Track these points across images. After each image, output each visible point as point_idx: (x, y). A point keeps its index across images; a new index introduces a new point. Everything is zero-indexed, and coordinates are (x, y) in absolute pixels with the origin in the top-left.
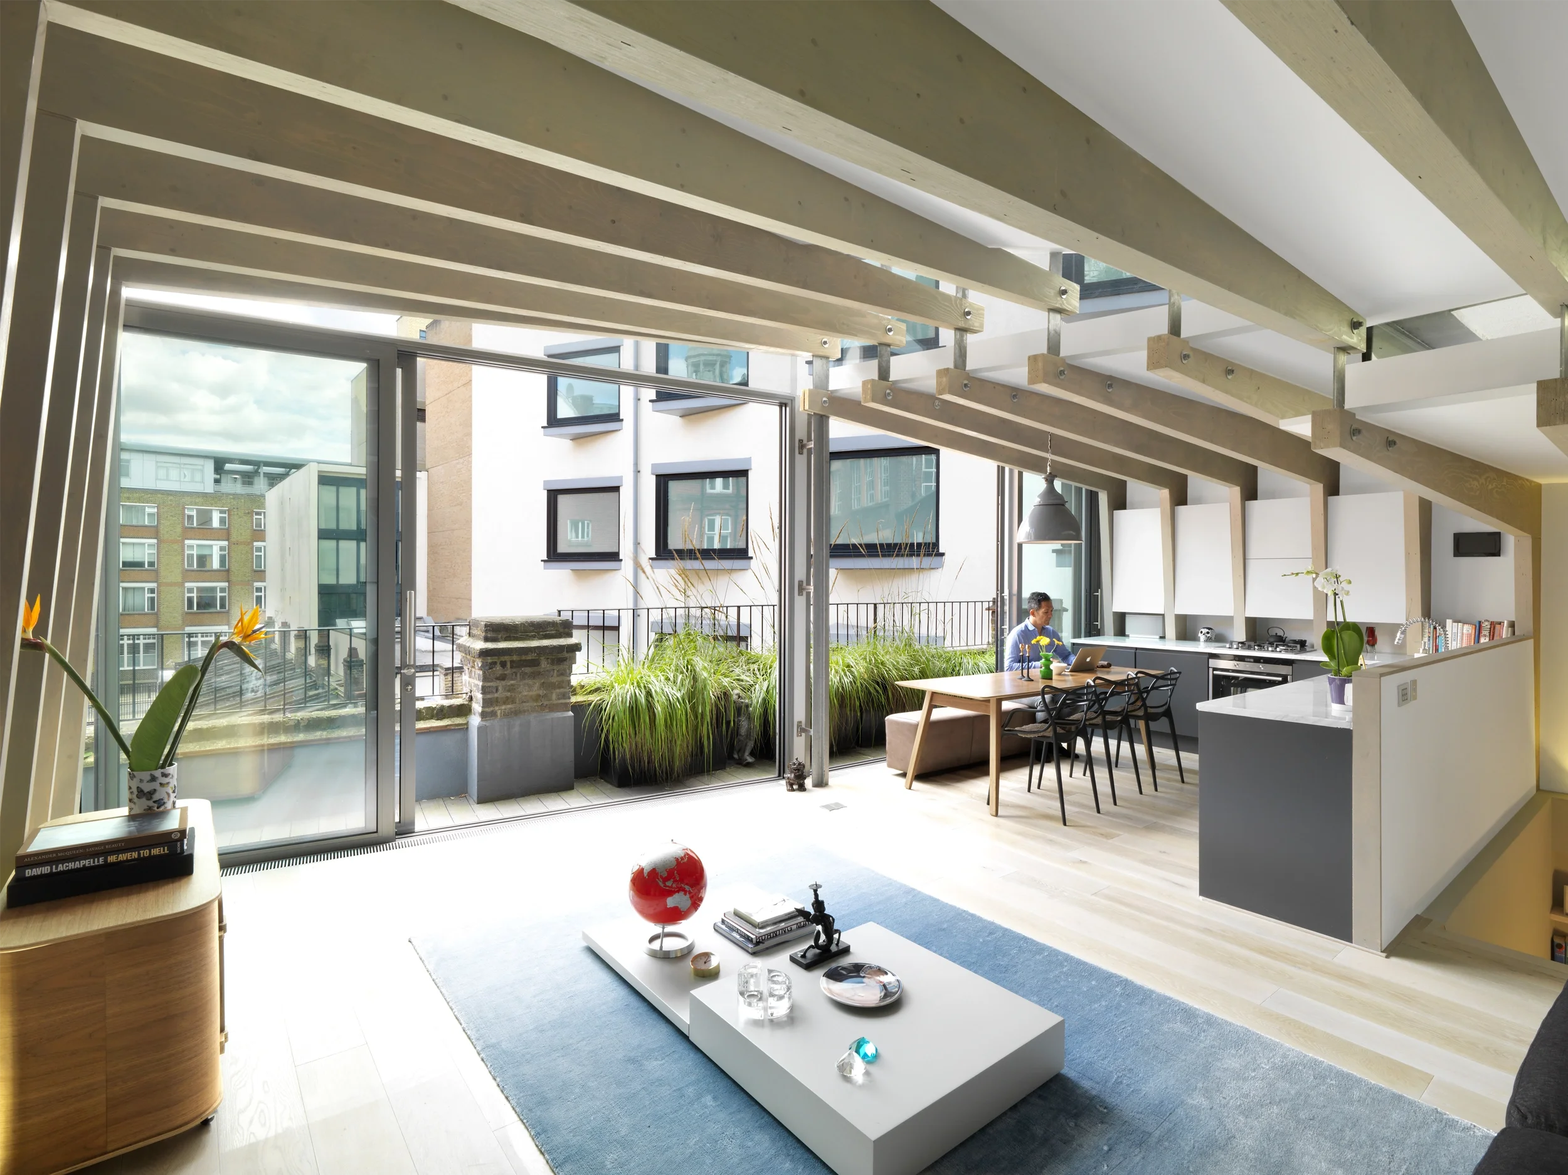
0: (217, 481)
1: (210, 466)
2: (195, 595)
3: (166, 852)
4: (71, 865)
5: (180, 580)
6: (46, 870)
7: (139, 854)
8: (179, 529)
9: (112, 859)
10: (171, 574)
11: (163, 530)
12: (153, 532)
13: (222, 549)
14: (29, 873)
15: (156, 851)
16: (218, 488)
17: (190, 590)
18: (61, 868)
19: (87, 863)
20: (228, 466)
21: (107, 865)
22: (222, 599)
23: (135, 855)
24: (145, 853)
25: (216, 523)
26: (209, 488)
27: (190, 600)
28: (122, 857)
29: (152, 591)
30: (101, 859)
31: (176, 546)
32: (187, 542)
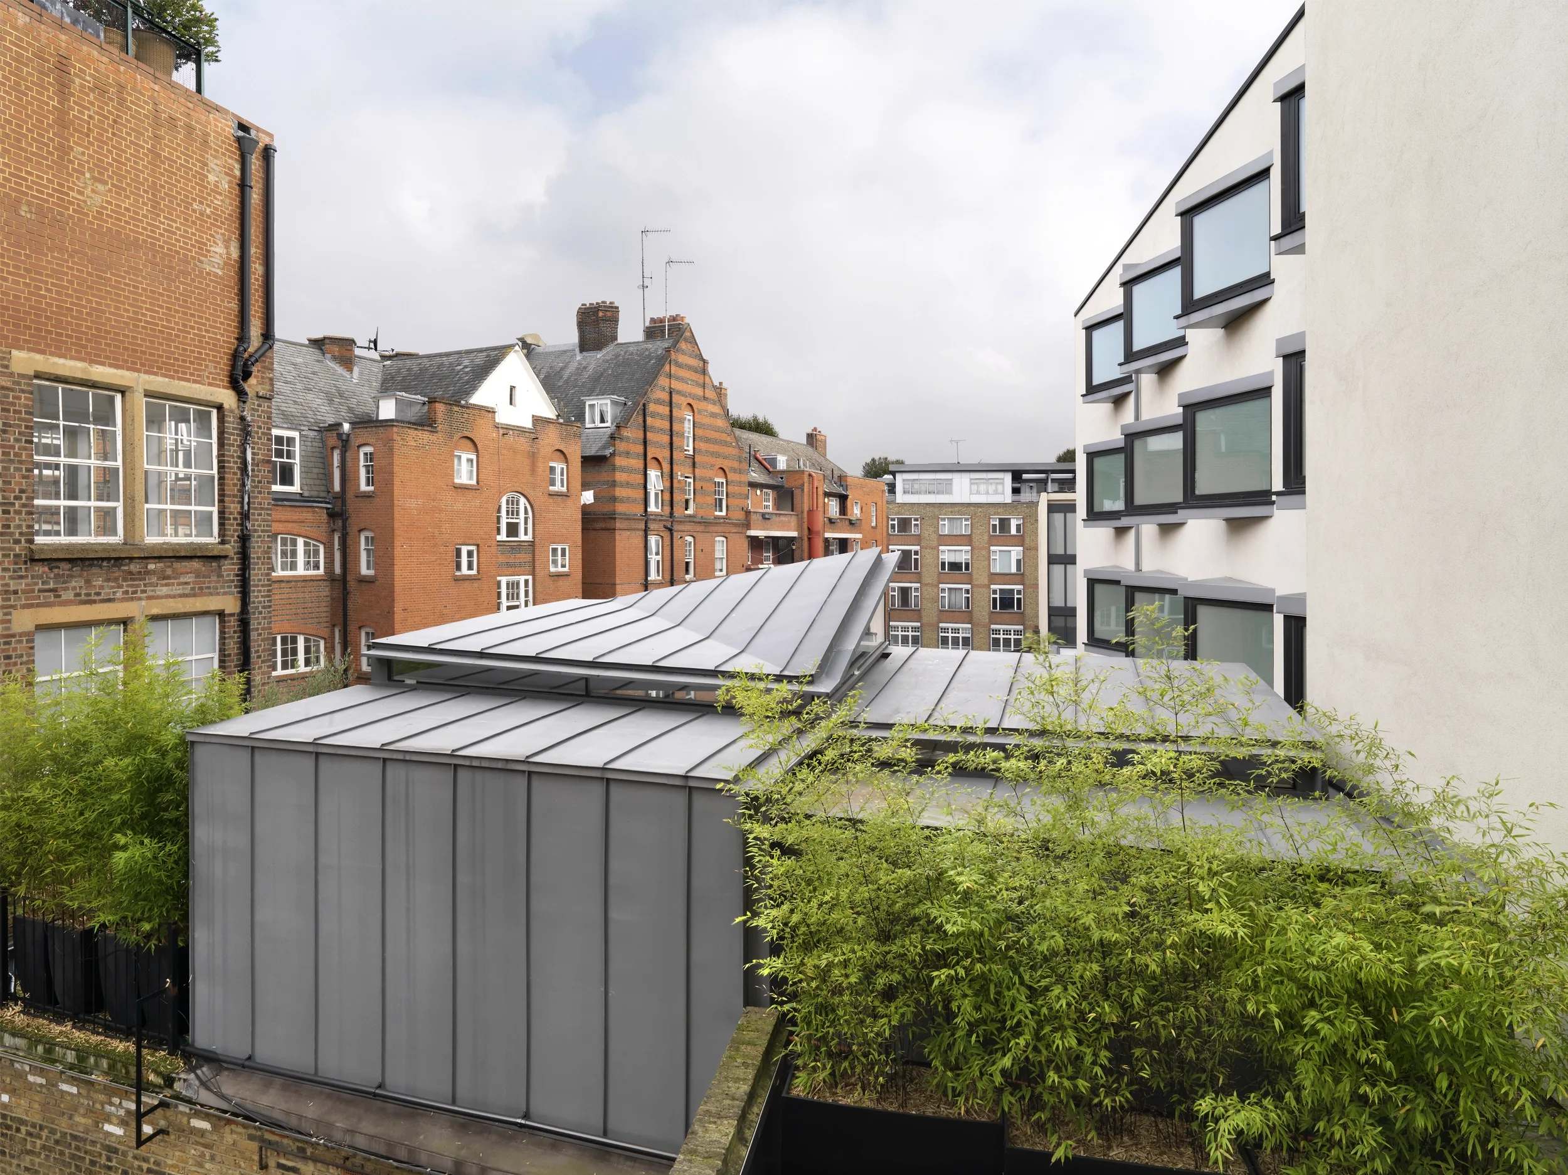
0: (1016, 491)
1: (1008, 477)
2: (998, 596)
5: (986, 582)
8: (986, 537)
10: (981, 578)
11: (975, 538)
12: (967, 540)
13: (1018, 553)
16: (1017, 498)
17: (995, 592)
20: (1025, 476)
22: (1019, 600)
25: (1013, 531)
26: (1008, 497)
27: (995, 599)
29: (967, 591)
31: (984, 552)
32: (992, 548)
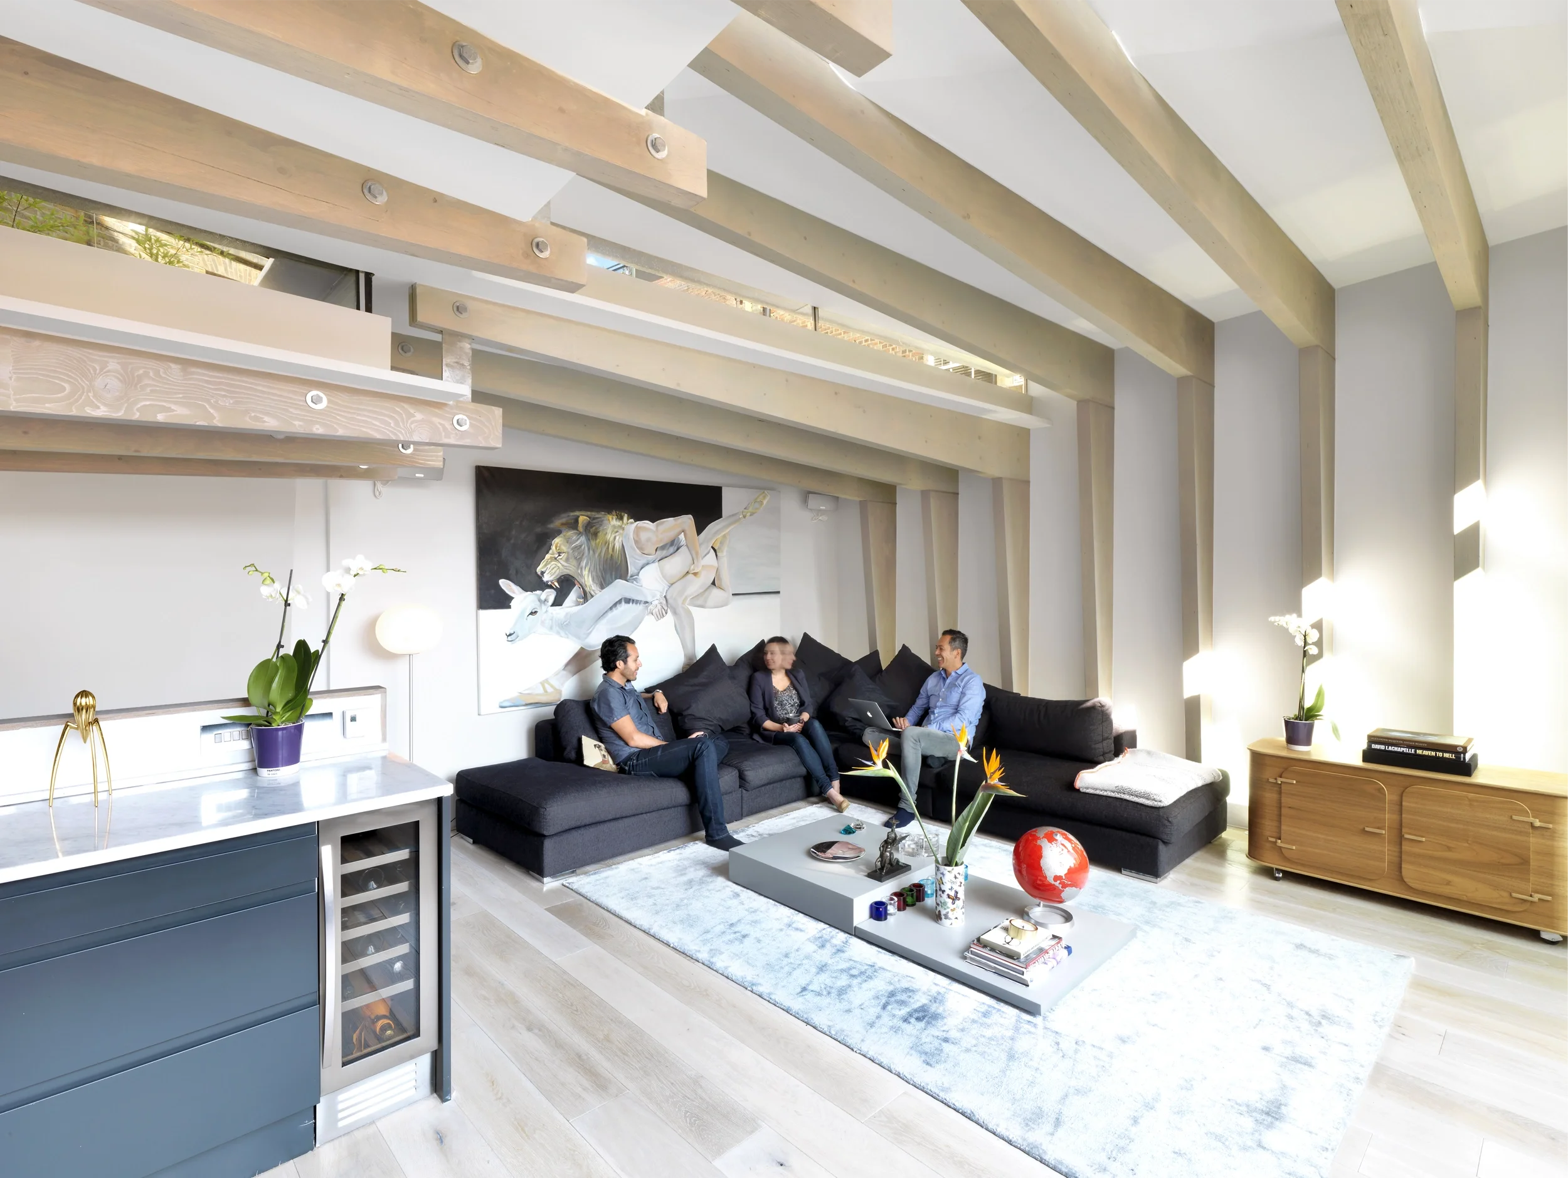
3: (1453, 757)
4: (1396, 749)
6: (1382, 747)
7: (1436, 754)
9: (1419, 752)
14: (1374, 746)
15: (1447, 755)
18: (1390, 748)
19: (1405, 750)
21: (1416, 755)
23: (1433, 754)
24: (1440, 754)
28: (1426, 753)
30: (1413, 750)
